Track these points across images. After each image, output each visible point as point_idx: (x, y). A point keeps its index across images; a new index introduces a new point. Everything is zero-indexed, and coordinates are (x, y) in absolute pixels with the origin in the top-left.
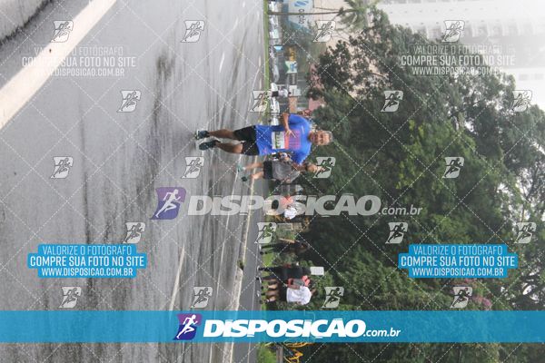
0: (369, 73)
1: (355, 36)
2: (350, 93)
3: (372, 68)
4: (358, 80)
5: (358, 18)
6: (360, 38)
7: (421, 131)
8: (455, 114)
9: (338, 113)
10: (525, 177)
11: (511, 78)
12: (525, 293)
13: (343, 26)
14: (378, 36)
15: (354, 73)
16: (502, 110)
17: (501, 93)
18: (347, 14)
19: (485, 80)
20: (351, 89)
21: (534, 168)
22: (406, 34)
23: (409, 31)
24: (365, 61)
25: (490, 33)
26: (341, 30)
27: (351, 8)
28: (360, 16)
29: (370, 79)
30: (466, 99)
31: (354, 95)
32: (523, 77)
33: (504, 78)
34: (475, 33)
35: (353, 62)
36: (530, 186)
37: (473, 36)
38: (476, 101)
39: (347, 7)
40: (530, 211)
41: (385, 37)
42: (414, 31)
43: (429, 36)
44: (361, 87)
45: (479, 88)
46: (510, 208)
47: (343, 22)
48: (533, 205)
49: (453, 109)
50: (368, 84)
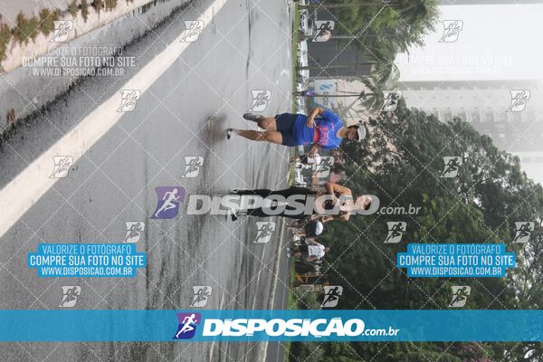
0: (386, 151)
1: (374, 118)
2: (369, 168)
3: (390, 146)
4: (376, 157)
5: (377, 101)
6: (379, 119)
7: (434, 204)
8: (464, 190)
9: (359, 185)
10: (527, 250)
11: (516, 159)
12: (526, 356)
13: (363, 108)
14: (396, 117)
15: (374, 151)
16: (508, 187)
17: (507, 172)
18: (368, 98)
19: (493, 160)
20: (370, 165)
21: (536, 242)
22: (420, 116)
23: (423, 114)
24: (383, 139)
25: (497, 119)
26: (362, 111)
27: (372, 92)
28: (380, 99)
29: (387, 157)
30: (475, 177)
31: (372, 170)
32: (527, 160)
33: (510, 158)
34: (483, 118)
35: (372, 141)
36: (532, 258)
37: (481, 120)
38: (484, 179)
39: (368, 91)
40: (532, 280)
41: (402, 118)
42: (428, 114)
43: (441, 119)
44: (379, 163)
45: (487, 168)
46: (514, 277)
47: (364, 104)
48: (534, 276)
49: (463, 186)
50: (385, 160)
